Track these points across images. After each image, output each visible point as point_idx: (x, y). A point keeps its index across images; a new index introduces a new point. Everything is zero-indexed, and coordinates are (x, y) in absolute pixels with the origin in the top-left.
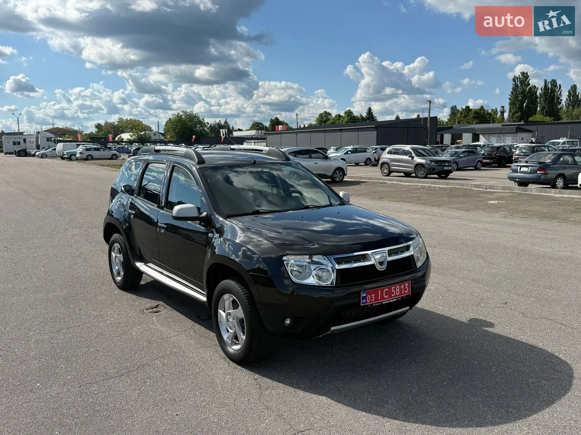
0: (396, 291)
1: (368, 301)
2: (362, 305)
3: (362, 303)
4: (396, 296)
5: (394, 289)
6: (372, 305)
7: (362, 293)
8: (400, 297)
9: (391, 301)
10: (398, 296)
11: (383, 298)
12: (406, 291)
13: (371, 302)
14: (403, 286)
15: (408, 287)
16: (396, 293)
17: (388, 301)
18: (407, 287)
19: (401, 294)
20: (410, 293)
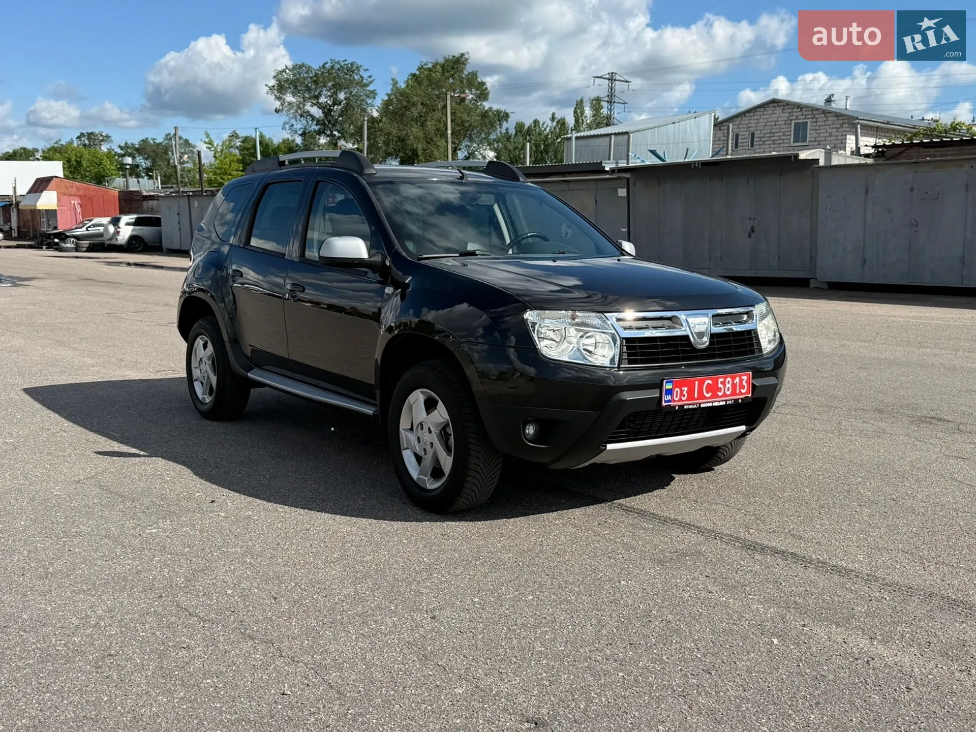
0: (725, 386)
1: (676, 399)
2: (664, 404)
3: (666, 402)
4: (725, 395)
5: (722, 383)
6: (681, 407)
7: (667, 382)
10: (729, 396)
11: (702, 396)
12: (744, 389)
13: (681, 400)
15: (747, 382)
16: (724, 389)
18: (744, 383)
20: (750, 395)
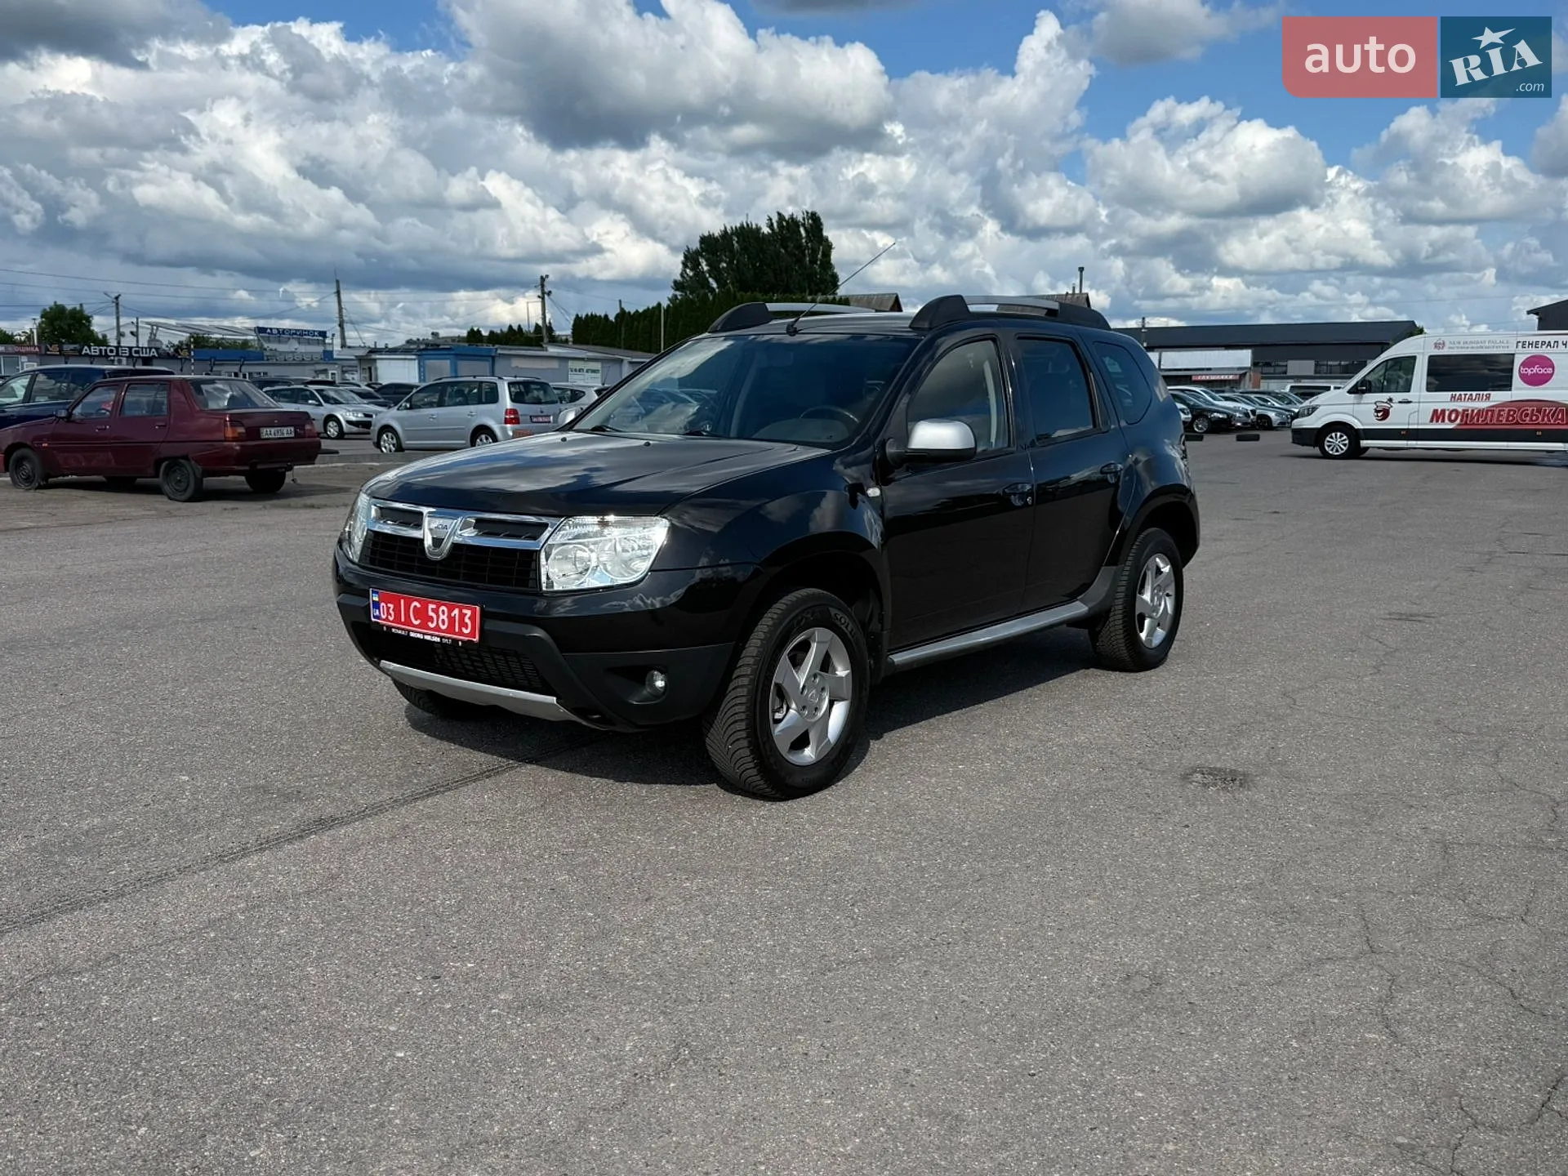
0: (438, 616)
1: (383, 617)
2: (372, 619)
3: (374, 617)
4: (437, 628)
5: (433, 610)
6: (389, 629)
7: (373, 592)
8: (448, 638)
9: (428, 638)
10: (444, 631)
11: (409, 621)
12: (466, 628)
13: (387, 619)
14: (456, 612)
17: (420, 633)
19: (451, 629)
20: (476, 640)
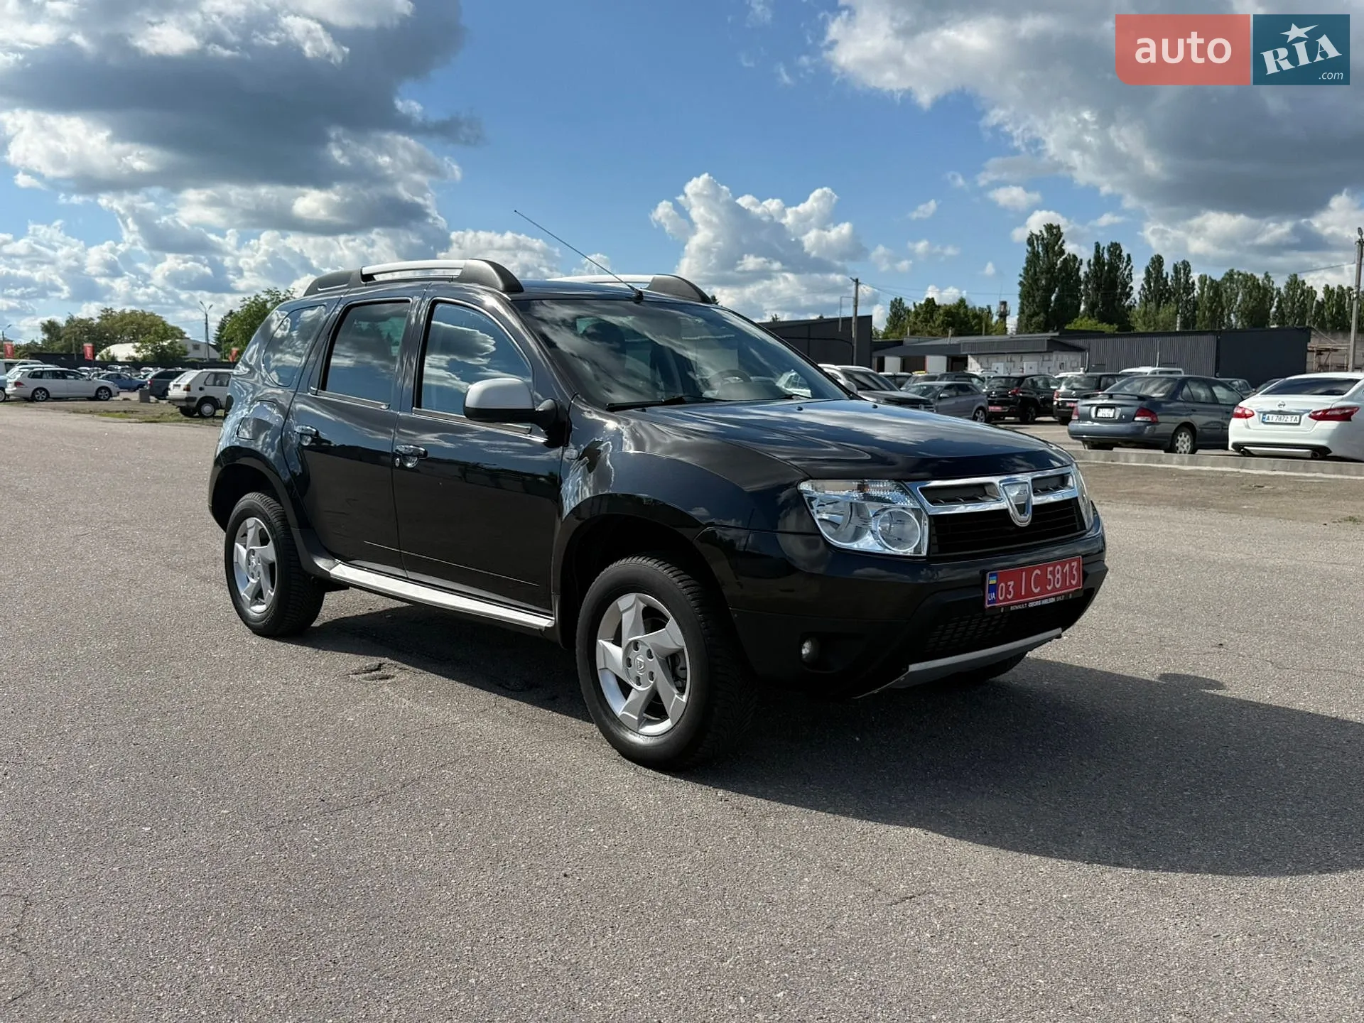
0: (1054, 577)
1: (1001, 598)
2: (987, 606)
3: (989, 603)
5: (1051, 573)
6: (1007, 608)
7: (990, 576)
8: (1060, 595)
9: (1043, 602)
10: (1058, 590)
11: (1029, 593)
12: (1073, 580)
13: (1006, 599)
14: (1067, 567)
15: (1078, 569)
16: (1054, 583)
17: (1039, 600)
18: (1074, 572)
19: (1063, 587)
20: (1081, 588)
